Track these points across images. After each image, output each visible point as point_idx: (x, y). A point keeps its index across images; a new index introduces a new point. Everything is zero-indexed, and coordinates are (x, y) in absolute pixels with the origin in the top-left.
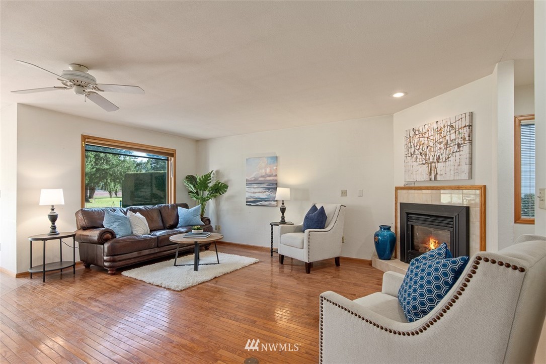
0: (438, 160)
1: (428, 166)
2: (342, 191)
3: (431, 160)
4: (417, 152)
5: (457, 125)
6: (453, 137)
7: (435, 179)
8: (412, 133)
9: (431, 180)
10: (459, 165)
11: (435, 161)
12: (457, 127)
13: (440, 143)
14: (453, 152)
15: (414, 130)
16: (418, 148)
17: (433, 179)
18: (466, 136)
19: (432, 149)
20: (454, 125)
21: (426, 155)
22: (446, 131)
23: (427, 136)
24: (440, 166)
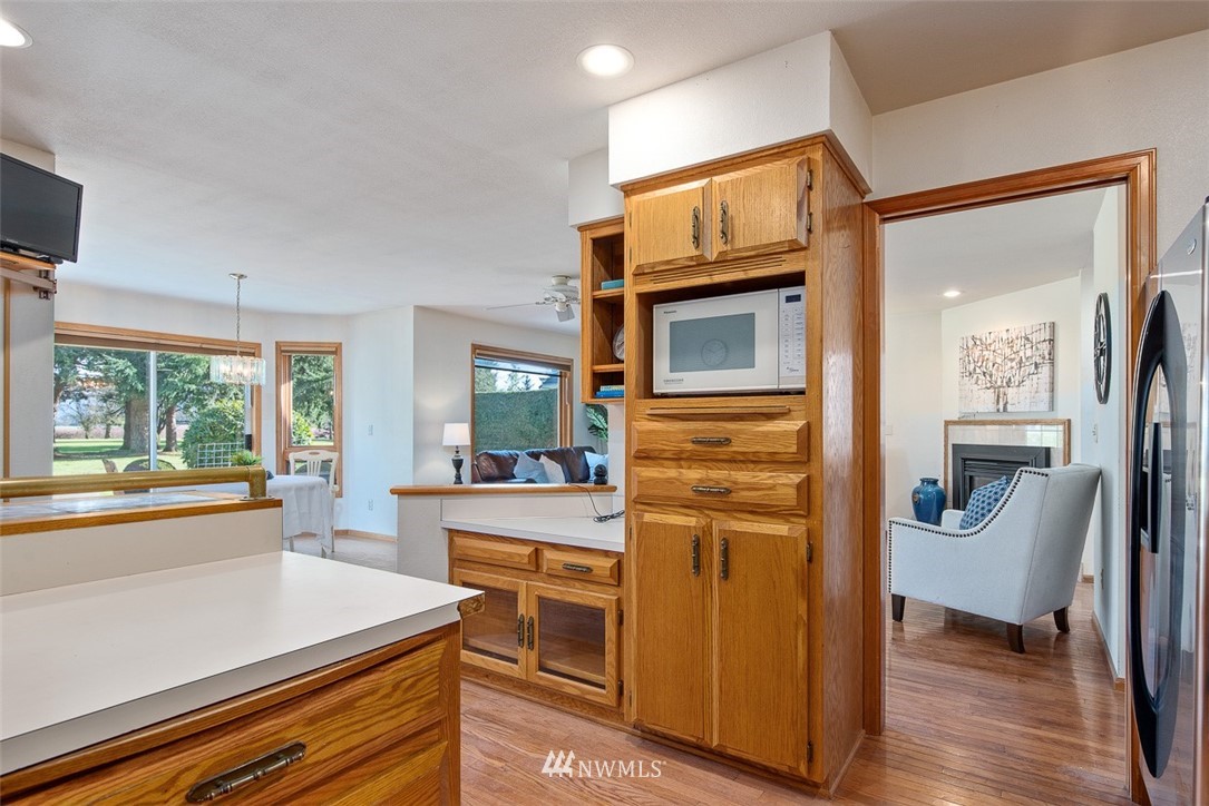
0: (1009, 384)
1: (995, 392)
3: (999, 383)
4: (978, 370)
5: (1034, 338)
6: (1029, 353)
7: (1005, 409)
8: (971, 343)
9: (998, 410)
10: (1037, 392)
11: (1005, 384)
12: (1034, 341)
13: (1012, 360)
14: (1029, 374)
15: (973, 338)
16: (979, 364)
17: (1001, 409)
18: (1046, 353)
19: (1000, 367)
20: (1030, 337)
21: (991, 376)
22: (1019, 345)
23: (992, 348)
24: (1011, 392)
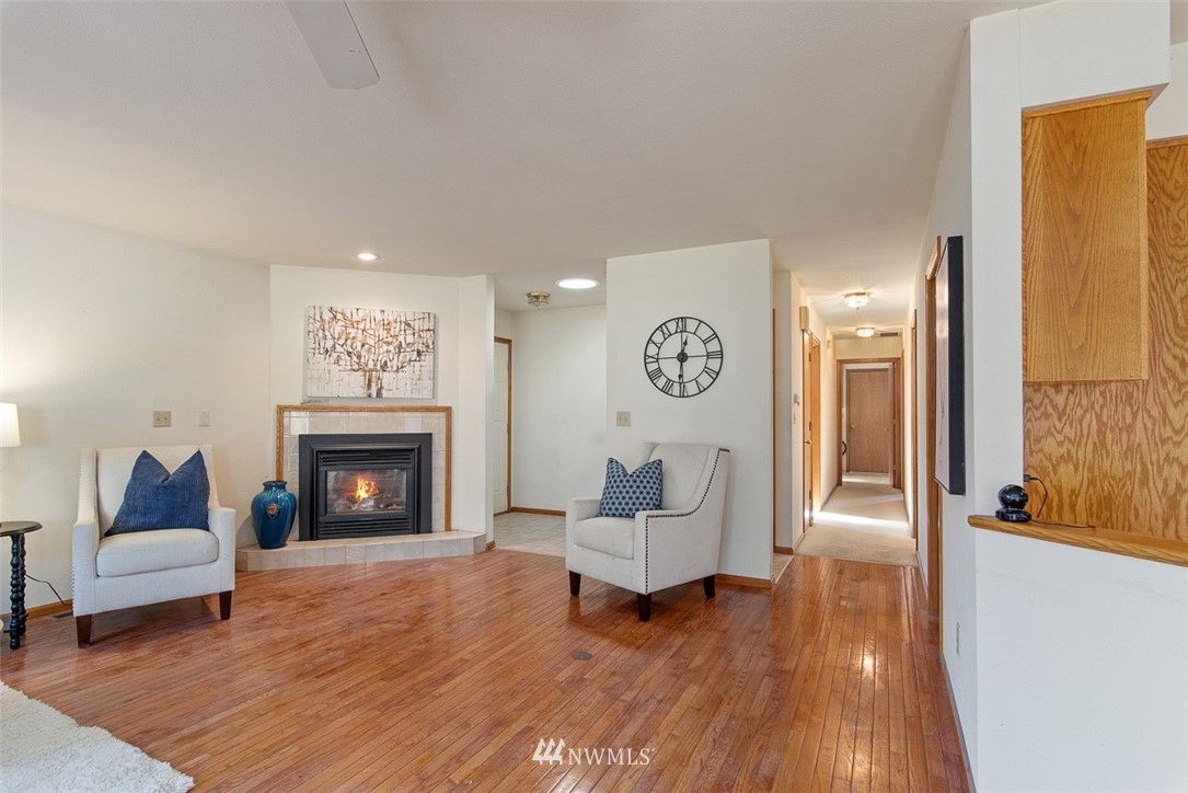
0: (384, 367)
1: (365, 375)
2: (156, 413)
3: (371, 366)
4: (339, 348)
5: (417, 325)
6: (410, 339)
7: (379, 394)
8: (327, 316)
9: (370, 396)
10: (419, 379)
11: (379, 368)
12: (417, 328)
13: (388, 344)
14: (410, 361)
15: (331, 310)
16: (342, 342)
17: (374, 395)
18: (430, 342)
19: (373, 349)
20: (412, 323)
21: (359, 357)
22: (398, 329)
23: (361, 326)
24: (387, 377)
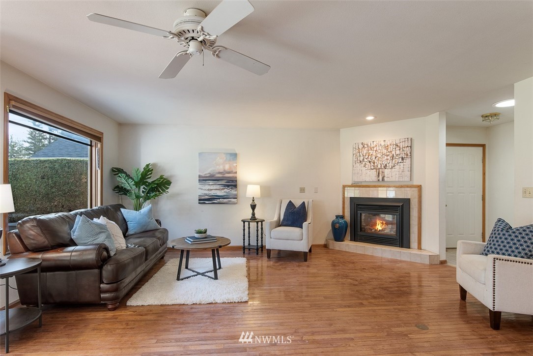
0: (385, 167)
1: (376, 171)
2: (301, 188)
3: (379, 167)
4: (365, 160)
5: (401, 145)
6: (398, 152)
7: (383, 180)
8: (361, 146)
9: (379, 180)
10: (403, 172)
11: (383, 167)
12: (401, 146)
13: (387, 156)
14: (398, 163)
15: (362, 144)
17: (381, 180)
18: (409, 153)
19: (380, 159)
20: (399, 145)
21: (374, 163)
22: (392, 148)
23: (375, 149)
24: (386, 172)
